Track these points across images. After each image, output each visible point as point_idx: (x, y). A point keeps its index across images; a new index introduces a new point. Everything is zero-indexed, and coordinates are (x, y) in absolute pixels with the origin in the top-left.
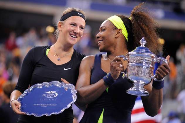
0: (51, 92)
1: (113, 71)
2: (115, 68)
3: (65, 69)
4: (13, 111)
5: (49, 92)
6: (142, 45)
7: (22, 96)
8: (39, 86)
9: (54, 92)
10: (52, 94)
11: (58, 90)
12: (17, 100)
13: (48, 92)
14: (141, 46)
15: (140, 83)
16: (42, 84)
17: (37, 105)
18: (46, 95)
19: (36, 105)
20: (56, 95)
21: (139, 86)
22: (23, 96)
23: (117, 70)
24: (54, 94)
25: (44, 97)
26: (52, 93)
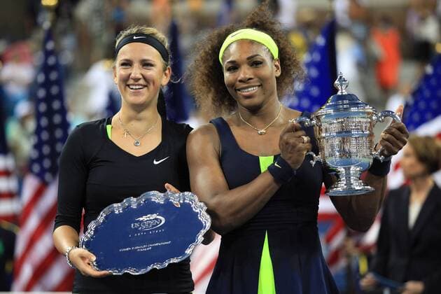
0: (149, 216)
1: (290, 153)
2: (294, 146)
3: (155, 163)
4: (80, 272)
5: (144, 218)
6: (340, 91)
7: (87, 237)
8: (117, 208)
9: (154, 216)
10: (151, 220)
11: (162, 210)
12: (78, 247)
13: (141, 219)
14: (339, 93)
15: (351, 172)
16: (122, 203)
17: (127, 249)
18: (140, 225)
19: (125, 250)
20: (161, 221)
21: (350, 178)
22: (89, 236)
23: (300, 150)
24: (156, 219)
25: (136, 230)
26: (151, 218)
